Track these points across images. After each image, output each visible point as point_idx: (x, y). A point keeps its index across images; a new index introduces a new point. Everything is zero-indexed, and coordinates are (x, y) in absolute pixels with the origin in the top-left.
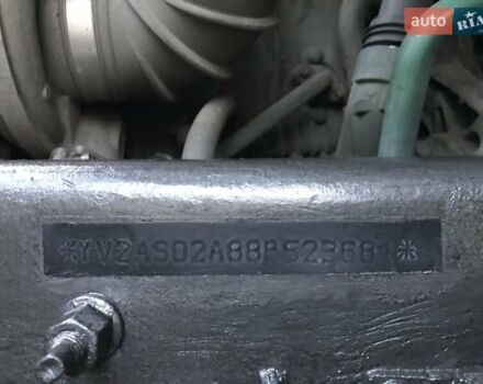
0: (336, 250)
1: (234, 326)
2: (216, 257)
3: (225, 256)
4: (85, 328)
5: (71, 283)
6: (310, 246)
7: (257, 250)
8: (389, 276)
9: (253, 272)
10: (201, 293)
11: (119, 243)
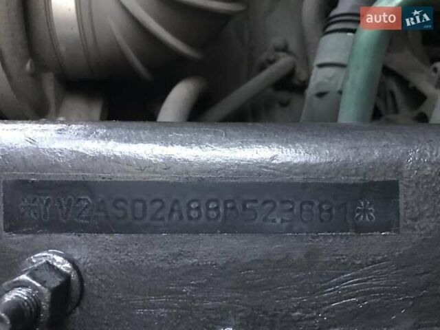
0: (295, 210)
1: (192, 285)
2: (175, 215)
3: (185, 215)
5: (31, 240)
6: (268, 205)
7: (216, 209)
8: (347, 237)
9: (212, 231)
10: (160, 252)
11: (80, 199)
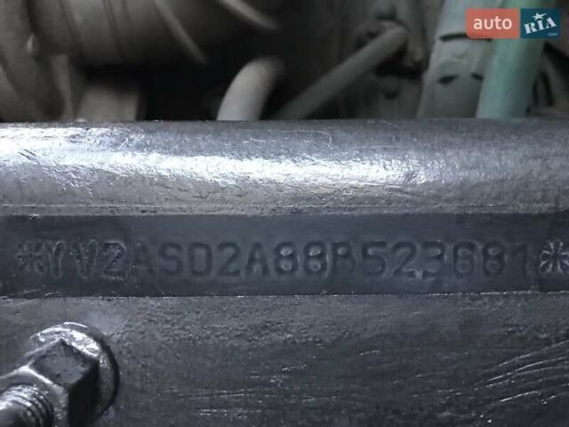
0: (446, 257)
1: (285, 372)
2: (257, 267)
3: (271, 268)
4: (47, 381)
5: (36, 307)
6: (403, 251)
7: (321, 257)
8: (527, 297)
9: (314, 292)
10: (235, 323)
11: (107, 245)
